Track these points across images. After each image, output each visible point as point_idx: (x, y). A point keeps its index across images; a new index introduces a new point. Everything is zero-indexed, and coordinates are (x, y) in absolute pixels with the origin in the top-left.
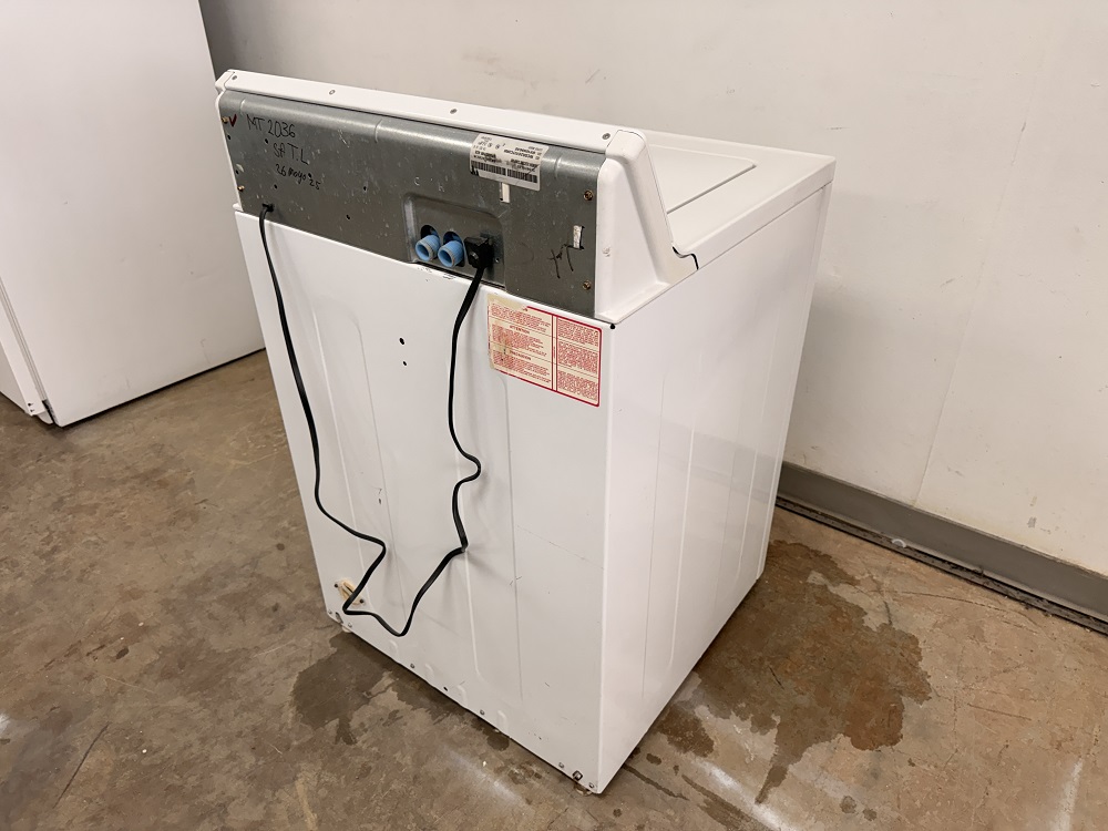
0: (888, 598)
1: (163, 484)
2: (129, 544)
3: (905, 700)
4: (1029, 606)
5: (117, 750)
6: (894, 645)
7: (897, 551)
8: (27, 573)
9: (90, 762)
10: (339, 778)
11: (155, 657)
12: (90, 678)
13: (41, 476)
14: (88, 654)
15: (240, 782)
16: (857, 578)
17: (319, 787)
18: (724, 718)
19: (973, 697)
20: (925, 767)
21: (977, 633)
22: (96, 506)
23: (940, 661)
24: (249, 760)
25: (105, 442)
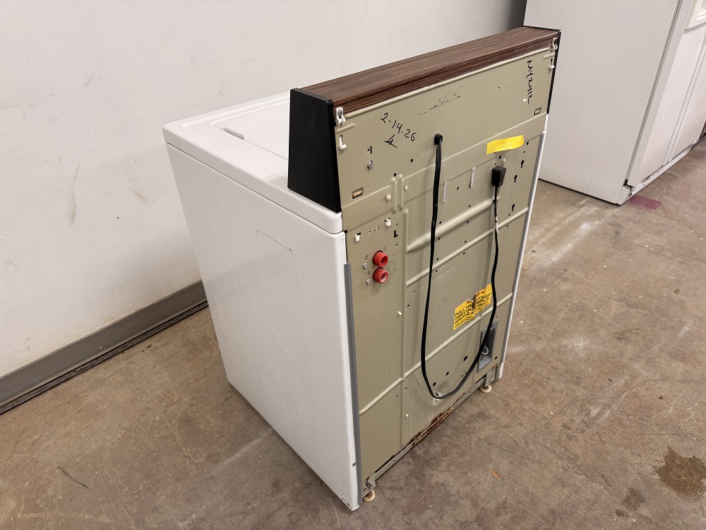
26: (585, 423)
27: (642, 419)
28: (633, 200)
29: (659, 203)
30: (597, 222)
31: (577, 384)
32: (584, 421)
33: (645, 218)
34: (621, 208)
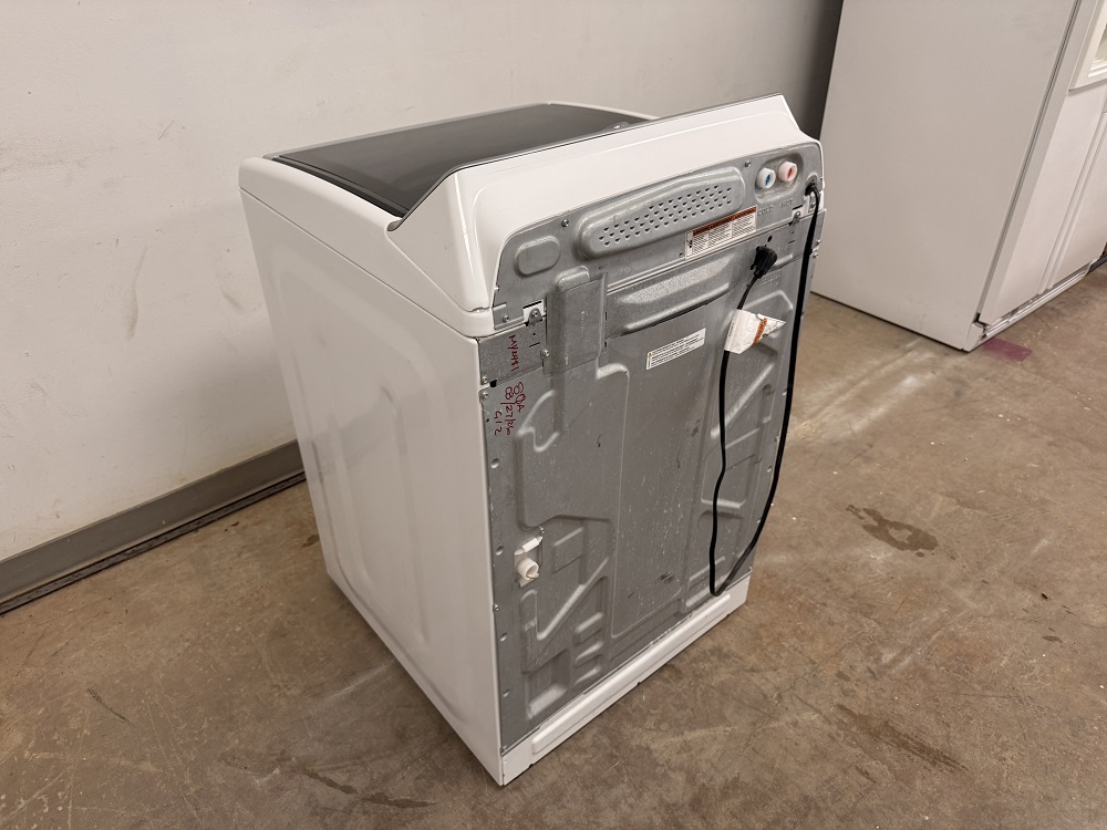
26: (872, 672)
27: (958, 671)
28: (990, 345)
29: (1029, 352)
30: (929, 376)
31: (866, 615)
32: (869, 670)
33: (1004, 374)
34: (969, 356)
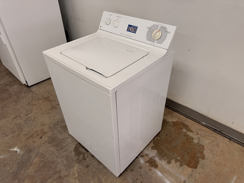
0: (199, 136)
1: (50, 100)
2: (43, 113)
3: (200, 159)
4: (230, 140)
5: (40, 158)
6: (199, 147)
7: (203, 125)
8: (23, 119)
9: (35, 160)
10: (82, 167)
11: (47, 139)
12: (35, 142)
13: (25, 97)
14: (35, 137)
15: (63, 167)
16: (193, 131)
17: (79, 169)
18: (161, 161)
19: (215, 160)
20: (202, 175)
21: (218, 145)
22: (36, 105)
23: (209, 151)
24: (65, 162)
25: (38, 90)
